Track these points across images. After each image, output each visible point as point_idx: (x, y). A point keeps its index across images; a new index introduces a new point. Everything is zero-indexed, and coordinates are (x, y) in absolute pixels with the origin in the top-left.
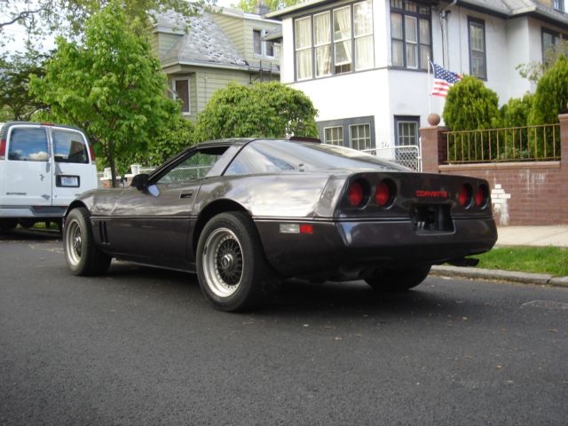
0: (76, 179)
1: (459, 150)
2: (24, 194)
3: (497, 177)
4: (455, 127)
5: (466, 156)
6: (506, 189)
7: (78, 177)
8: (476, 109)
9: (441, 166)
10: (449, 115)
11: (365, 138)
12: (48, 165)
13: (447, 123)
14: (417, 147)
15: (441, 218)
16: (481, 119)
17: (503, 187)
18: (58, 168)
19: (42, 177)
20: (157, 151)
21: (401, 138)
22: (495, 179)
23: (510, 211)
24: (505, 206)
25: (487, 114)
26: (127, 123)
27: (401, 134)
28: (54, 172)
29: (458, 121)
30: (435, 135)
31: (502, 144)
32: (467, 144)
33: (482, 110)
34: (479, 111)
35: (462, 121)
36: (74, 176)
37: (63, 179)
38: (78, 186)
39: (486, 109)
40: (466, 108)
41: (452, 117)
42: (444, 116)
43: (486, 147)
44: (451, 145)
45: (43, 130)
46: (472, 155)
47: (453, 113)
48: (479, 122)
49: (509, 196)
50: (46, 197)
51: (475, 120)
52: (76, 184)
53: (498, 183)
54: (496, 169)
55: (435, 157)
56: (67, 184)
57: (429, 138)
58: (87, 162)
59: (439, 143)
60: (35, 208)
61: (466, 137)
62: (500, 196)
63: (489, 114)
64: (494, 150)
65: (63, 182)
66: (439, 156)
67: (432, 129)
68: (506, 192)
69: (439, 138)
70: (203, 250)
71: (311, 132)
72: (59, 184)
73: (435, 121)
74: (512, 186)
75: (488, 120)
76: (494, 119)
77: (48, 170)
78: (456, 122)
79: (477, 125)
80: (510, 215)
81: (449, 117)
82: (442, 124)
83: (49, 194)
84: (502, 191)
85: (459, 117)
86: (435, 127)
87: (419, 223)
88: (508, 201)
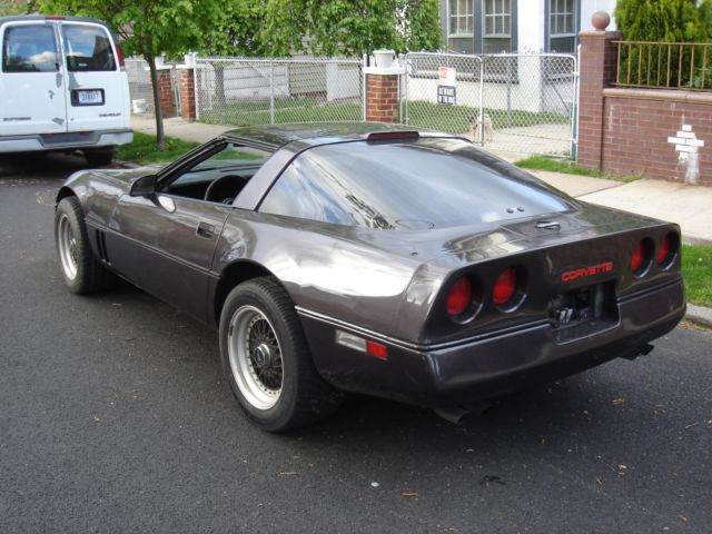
0: (100, 93)
1: (635, 67)
2: (29, 119)
3: (687, 114)
4: (630, 34)
5: (644, 76)
6: (699, 131)
7: (102, 91)
8: (666, 8)
9: (607, 91)
10: (623, 14)
11: (503, 15)
12: (59, 77)
13: (619, 26)
14: (574, 58)
15: (599, 297)
16: (670, 24)
17: (694, 129)
18: (72, 81)
19: (52, 94)
20: (221, 29)
21: (553, 18)
22: (683, 117)
23: (702, 164)
24: (695, 156)
25: (680, 16)
26: (167, 12)
27: (553, 11)
28: (67, 85)
29: (635, 25)
30: (601, 45)
31: (698, 63)
32: (646, 60)
33: (674, 11)
34: (669, 12)
35: (642, 24)
36: (96, 90)
37: (80, 94)
38: (103, 103)
39: (680, 9)
40: (650, 6)
41: (628, 17)
42: (616, 14)
43: (674, 66)
44: (624, 58)
45: (50, 27)
46: (653, 76)
47: (629, 12)
48: (667, 29)
49: (701, 143)
50: (59, 121)
51: (662, 26)
52: (99, 99)
53: (687, 122)
54: (685, 102)
55: (599, 76)
56: (87, 101)
57: (592, 48)
58: (114, 68)
59: (606, 56)
60: (45, 137)
61: (646, 49)
62: (688, 142)
63: (684, 16)
64: (686, 70)
65: (81, 99)
66: (605, 75)
67: (597, 36)
68: (698, 137)
69: (606, 49)
70: (228, 329)
71: (428, 11)
72: (75, 101)
73: (602, 24)
74: (707, 130)
75: (681, 26)
76: (690, 25)
77: (59, 84)
78: (634, 25)
79: (664, 33)
80: (701, 171)
81: (624, 19)
82: (612, 27)
83: (62, 116)
84: (693, 135)
85: (638, 19)
86: (602, 33)
87: (563, 313)
88: (700, 150)
